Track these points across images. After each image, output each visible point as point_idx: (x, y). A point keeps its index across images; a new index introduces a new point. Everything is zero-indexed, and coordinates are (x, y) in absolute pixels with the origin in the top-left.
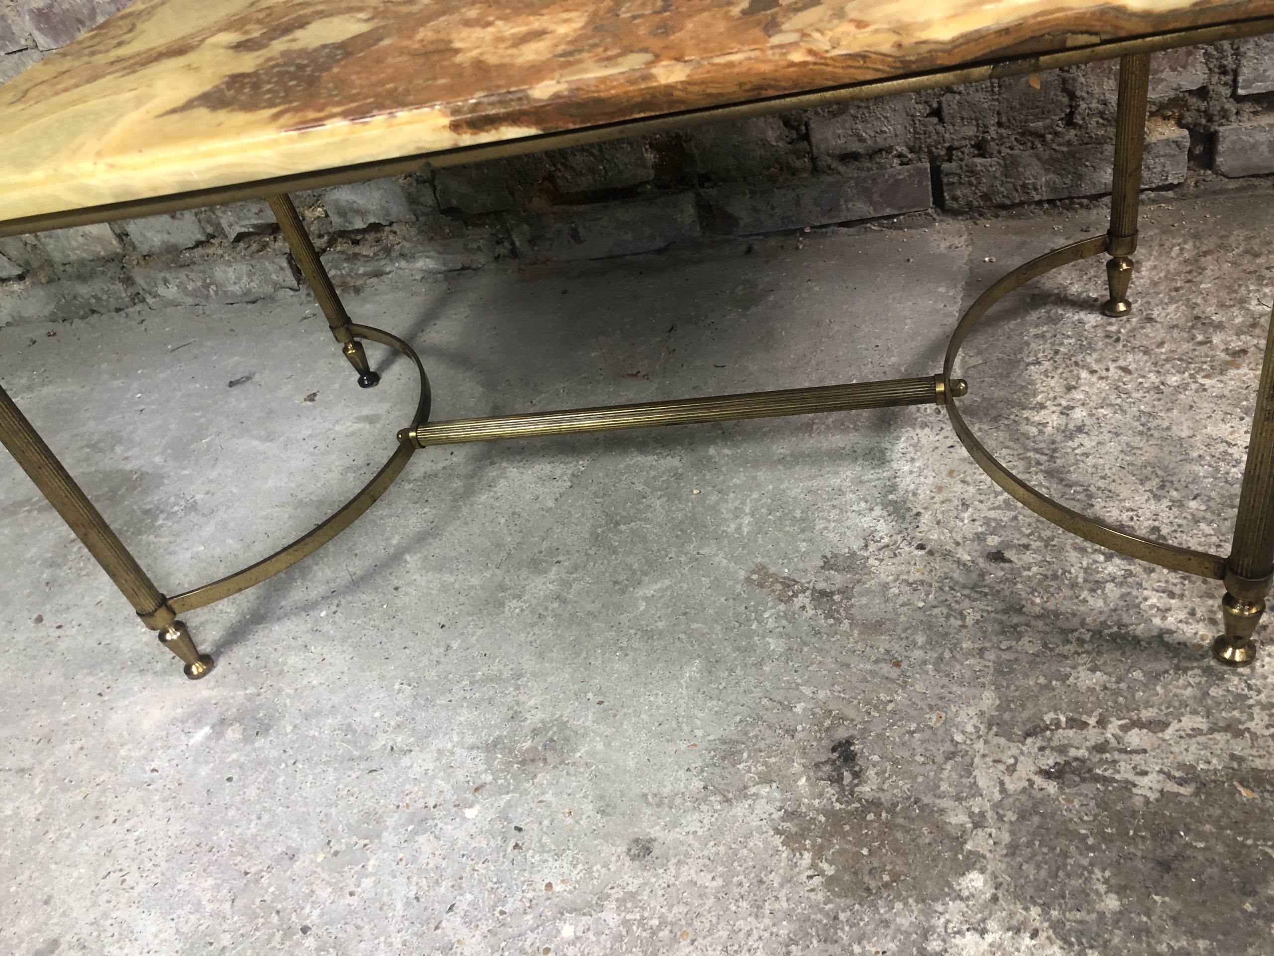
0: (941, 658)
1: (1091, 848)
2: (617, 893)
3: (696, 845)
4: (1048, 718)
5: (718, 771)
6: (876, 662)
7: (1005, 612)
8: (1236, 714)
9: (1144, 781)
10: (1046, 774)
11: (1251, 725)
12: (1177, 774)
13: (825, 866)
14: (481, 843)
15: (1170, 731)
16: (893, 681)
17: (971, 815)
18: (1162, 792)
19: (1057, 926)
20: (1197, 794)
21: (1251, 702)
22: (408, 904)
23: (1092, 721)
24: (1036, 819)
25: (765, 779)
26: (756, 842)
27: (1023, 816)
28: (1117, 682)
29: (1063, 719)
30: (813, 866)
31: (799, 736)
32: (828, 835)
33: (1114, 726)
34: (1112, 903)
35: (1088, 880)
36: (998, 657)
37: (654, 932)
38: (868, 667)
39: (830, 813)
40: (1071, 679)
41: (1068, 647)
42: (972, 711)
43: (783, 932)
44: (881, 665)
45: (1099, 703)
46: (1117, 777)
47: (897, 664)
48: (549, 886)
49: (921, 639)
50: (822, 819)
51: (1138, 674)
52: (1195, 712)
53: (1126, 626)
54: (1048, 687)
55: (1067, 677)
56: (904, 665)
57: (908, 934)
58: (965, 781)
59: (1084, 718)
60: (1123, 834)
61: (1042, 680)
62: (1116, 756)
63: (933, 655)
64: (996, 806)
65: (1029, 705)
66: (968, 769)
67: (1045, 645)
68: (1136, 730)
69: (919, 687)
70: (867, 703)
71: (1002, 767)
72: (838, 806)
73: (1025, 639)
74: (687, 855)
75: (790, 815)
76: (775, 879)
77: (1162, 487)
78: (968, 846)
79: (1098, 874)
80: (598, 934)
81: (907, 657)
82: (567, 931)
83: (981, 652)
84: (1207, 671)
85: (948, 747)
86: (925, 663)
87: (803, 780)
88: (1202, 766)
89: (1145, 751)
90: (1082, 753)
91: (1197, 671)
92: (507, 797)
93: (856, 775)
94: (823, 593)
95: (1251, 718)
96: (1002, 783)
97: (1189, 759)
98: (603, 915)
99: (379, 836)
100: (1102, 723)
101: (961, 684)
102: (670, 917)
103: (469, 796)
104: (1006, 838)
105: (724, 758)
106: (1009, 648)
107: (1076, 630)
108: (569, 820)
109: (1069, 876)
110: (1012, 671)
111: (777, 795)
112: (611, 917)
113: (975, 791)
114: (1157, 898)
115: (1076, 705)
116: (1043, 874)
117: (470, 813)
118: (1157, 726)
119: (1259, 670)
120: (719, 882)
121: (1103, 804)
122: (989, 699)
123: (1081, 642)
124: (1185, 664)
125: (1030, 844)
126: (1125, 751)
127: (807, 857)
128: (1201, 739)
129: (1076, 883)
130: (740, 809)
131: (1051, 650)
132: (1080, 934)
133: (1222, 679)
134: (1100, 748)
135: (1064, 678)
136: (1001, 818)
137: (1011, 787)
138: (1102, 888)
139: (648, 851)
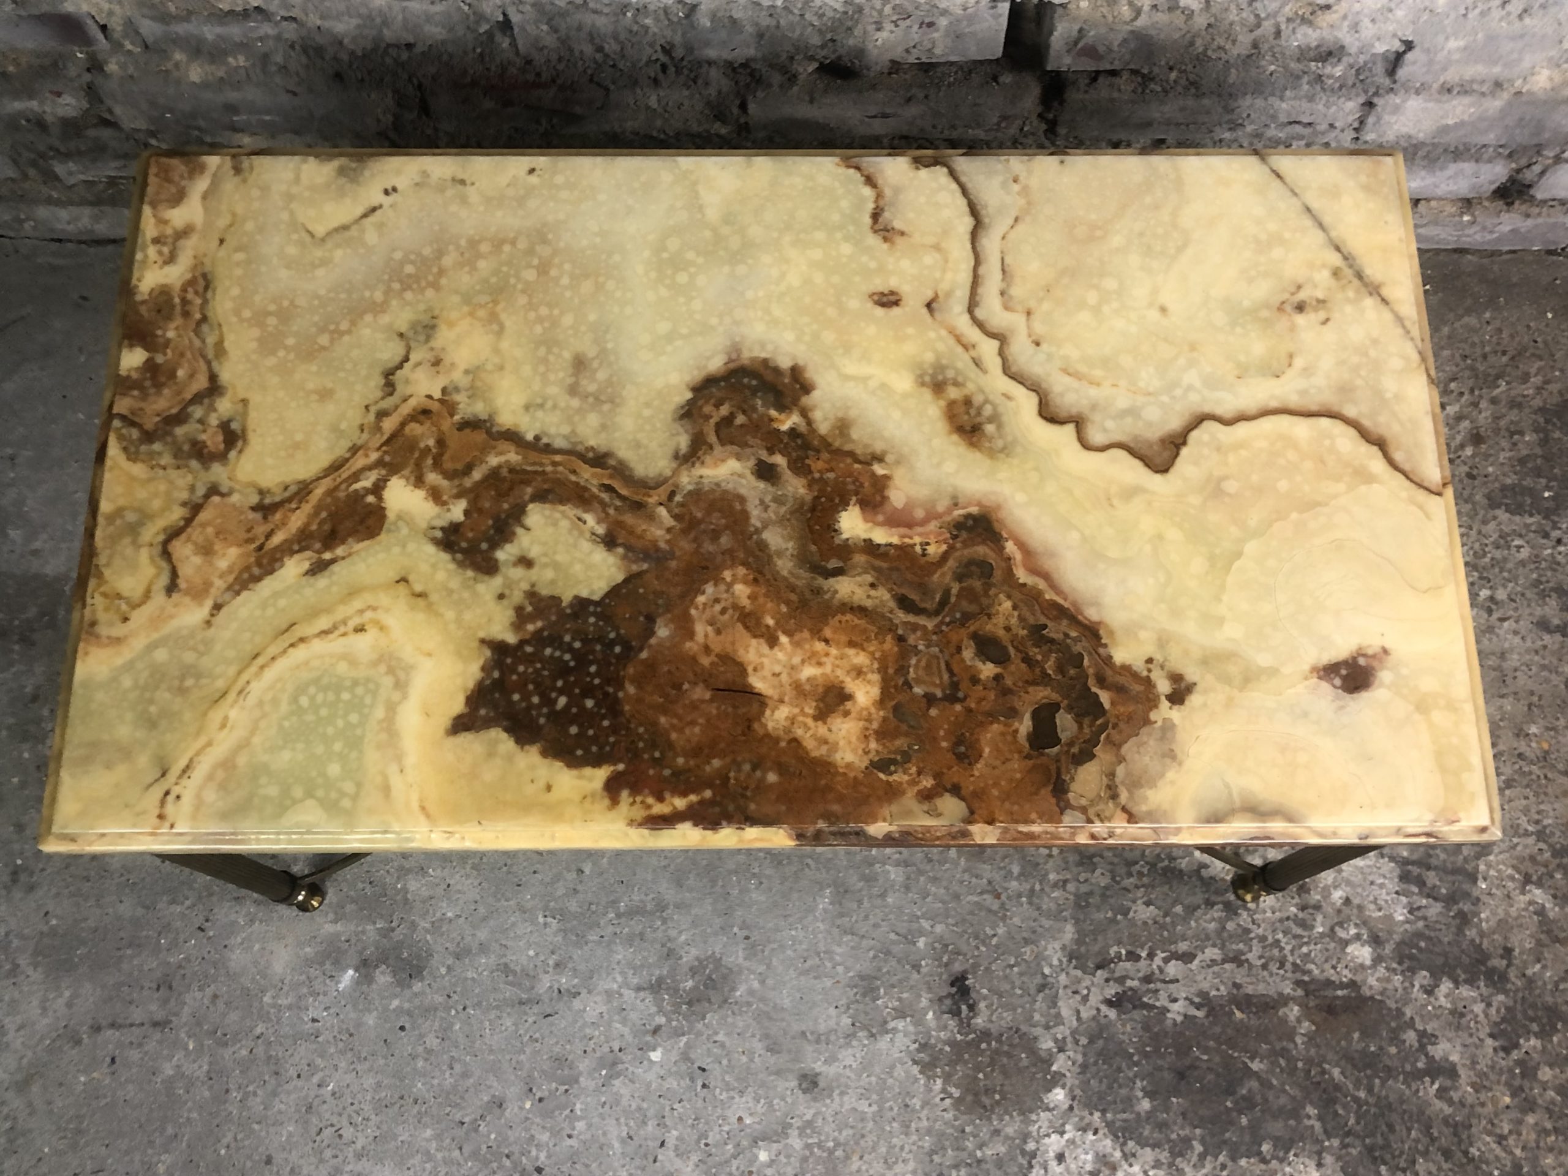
0: (1032, 890)
1: (1136, 1064)
2: (797, 1122)
3: (852, 1075)
4: (1113, 951)
5: (861, 1007)
6: (981, 893)
8: (1241, 946)
9: (1176, 1007)
10: (1109, 1003)
11: (1249, 956)
12: (1197, 1000)
13: (953, 1090)
14: (672, 1083)
15: (1196, 962)
16: (995, 913)
17: (1056, 1041)
18: (1186, 1016)
19: (1109, 1125)
20: (1207, 1016)
21: (1252, 935)
22: (623, 1142)
23: (1144, 954)
25: (901, 1014)
26: (899, 1072)
27: (1091, 1041)
28: (1165, 916)
29: (1124, 952)
30: (944, 1091)
31: (924, 970)
32: (952, 1063)
34: (1146, 1105)
35: (1132, 1089)
36: (1078, 889)
37: (831, 1152)
38: (975, 898)
39: (952, 1043)
40: (1131, 914)
41: (1131, 880)
42: (1057, 945)
43: (927, 1145)
44: (985, 896)
45: (1150, 937)
46: (1158, 1004)
47: (998, 896)
48: (740, 1119)
49: (1016, 869)
50: (948, 1049)
51: (1179, 909)
52: (1214, 946)
53: (1175, 859)
54: (1113, 921)
55: (1129, 909)
56: (1003, 897)
57: (1013, 1139)
58: (1053, 1011)
59: (1138, 951)
60: (1156, 1050)
61: (1110, 914)
62: (1159, 985)
63: (1026, 887)
64: (1074, 1033)
65: (1100, 938)
66: (1054, 1003)
67: (1113, 878)
68: (1173, 962)
69: (1016, 920)
70: (976, 937)
71: (1078, 997)
72: (959, 1037)
73: (1098, 872)
74: (847, 1086)
75: (923, 1047)
76: (916, 1103)
78: (1054, 1068)
79: (1139, 1084)
80: (788, 1157)
81: (1006, 889)
82: (763, 1156)
83: (1065, 882)
84: (1228, 907)
85: (1039, 980)
86: (1020, 896)
87: (930, 1015)
88: (1214, 993)
89: (1177, 981)
90: (1134, 984)
91: (1220, 906)
92: (684, 1039)
93: (972, 1008)
95: (1251, 951)
96: (1078, 1012)
97: (1205, 986)
98: (789, 1141)
99: (577, 1081)
100: (1151, 956)
101: (1048, 918)
102: (842, 1139)
103: (648, 1038)
104: (1080, 1058)
105: (864, 995)
106: (1086, 881)
107: (1137, 863)
108: (744, 1059)
109: (1120, 1087)
110: (1088, 905)
111: (911, 1028)
112: (796, 1142)
113: (1059, 1019)
114: (1174, 1100)
115: (1134, 939)
116: (1104, 1087)
117: (656, 1056)
118: (1187, 958)
119: (1262, 905)
120: (875, 1108)
121: (1146, 1028)
122: (1069, 932)
123: (1140, 874)
124: (1214, 898)
125: (1096, 1063)
126: (1165, 982)
127: (939, 1082)
128: (1216, 969)
129: (1124, 1092)
130: (883, 1043)
131: (1118, 883)
133: (1236, 914)
134: (1148, 979)
135: (1125, 913)
136: (1077, 1042)
137: (1084, 1015)
138: (1140, 1094)
139: (815, 1084)
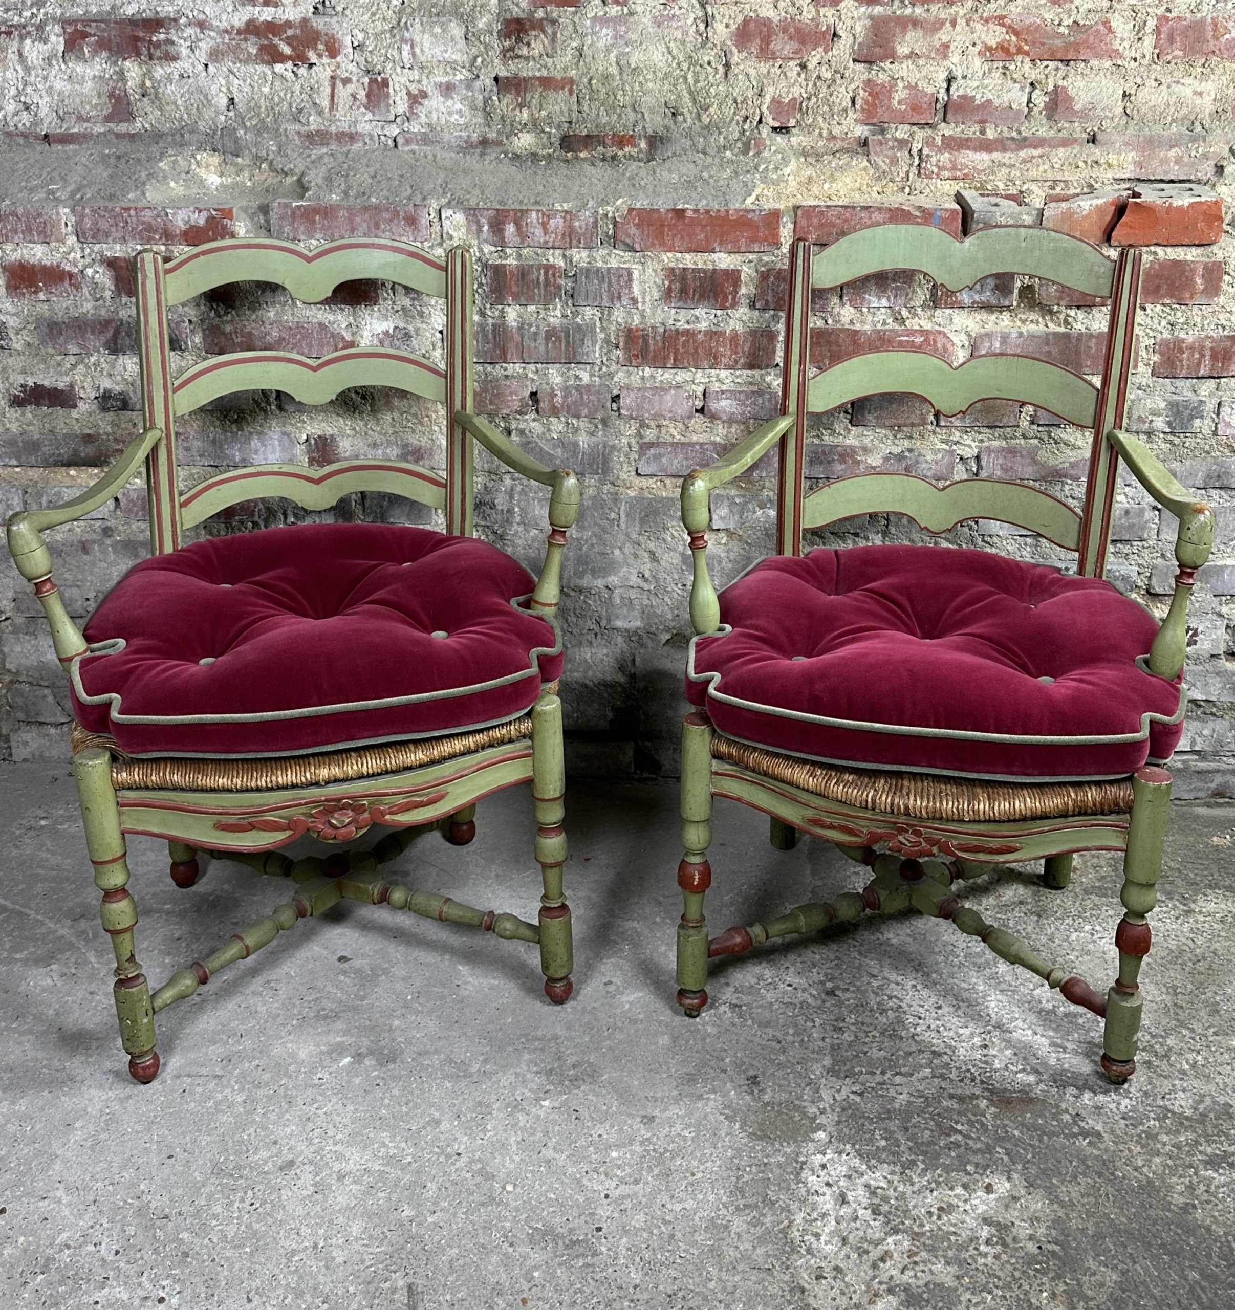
1: (874, 1123)
2: (639, 1139)
3: (679, 1119)
4: (857, 1070)
5: (685, 1087)
6: (768, 1040)
7: (836, 1020)
8: (944, 1071)
9: (901, 1097)
10: (855, 1093)
11: (950, 1076)
12: (916, 1094)
13: (747, 1128)
14: (555, 1116)
15: (914, 1077)
16: (777, 1050)
17: (819, 1109)
18: (908, 1101)
19: (858, 1151)
20: (923, 1102)
23: (878, 1072)
24: (850, 1112)
25: (712, 1092)
26: (711, 1118)
27: (844, 1110)
28: (891, 1056)
29: (864, 1071)
30: (741, 1128)
31: (729, 1073)
32: (747, 1115)
33: (888, 1075)
34: (883, 1143)
35: (872, 1135)
36: (832, 1041)
38: (764, 1043)
39: (747, 1106)
40: (869, 1054)
42: (819, 1065)
43: (729, 1154)
44: (770, 1042)
45: (881, 1064)
46: (888, 1095)
47: (779, 1042)
49: (791, 1031)
50: (744, 1109)
52: (926, 1070)
54: (857, 1056)
55: (867, 1052)
56: (783, 1043)
57: (790, 1155)
58: (816, 1095)
59: (874, 1070)
60: (889, 1117)
61: (854, 1053)
62: (889, 1086)
63: (798, 1039)
64: (831, 1106)
65: (848, 1064)
66: (817, 1090)
68: (898, 1076)
69: (791, 1053)
70: (764, 1059)
71: (834, 1090)
72: (752, 1104)
73: (846, 1034)
74: (674, 1123)
75: (727, 1107)
76: (722, 1133)
77: (919, 965)
78: (818, 1121)
79: (877, 1132)
80: (632, 1155)
81: (784, 1039)
82: (614, 1154)
83: (823, 1039)
85: (807, 1081)
86: (794, 1042)
87: (733, 1093)
88: (927, 1091)
89: (902, 1085)
90: (872, 1085)
92: (565, 1096)
93: (761, 1091)
94: (736, 1006)
95: (951, 1073)
96: (834, 1096)
97: (921, 1088)
98: (633, 1148)
100: (883, 1073)
101: (813, 1053)
102: (669, 1148)
103: (541, 1095)
104: (836, 1118)
105: (688, 1082)
106: (838, 1038)
109: (864, 1133)
110: (839, 1048)
111: (719, 1098)
112: (637, 1148)
113: (821, 1099)
115: (871, 1065)
116: (852, 1132)
118: (908, 1075)
120: (693, 1134)
121: (881, 1106)
122: (827, 1060)
125: (846, 1121)
126: (893, 1085)
127: (738, 1124)
128: (928, 1080)
129: (867, 1135)
130: (700, 1104)
132: (868, 1155)
134: (881, 1083)
135: (865, 1053)
136: (833, 1110)
137: (838, 1098)
138: (879, 1138)
139: (652, 1121)
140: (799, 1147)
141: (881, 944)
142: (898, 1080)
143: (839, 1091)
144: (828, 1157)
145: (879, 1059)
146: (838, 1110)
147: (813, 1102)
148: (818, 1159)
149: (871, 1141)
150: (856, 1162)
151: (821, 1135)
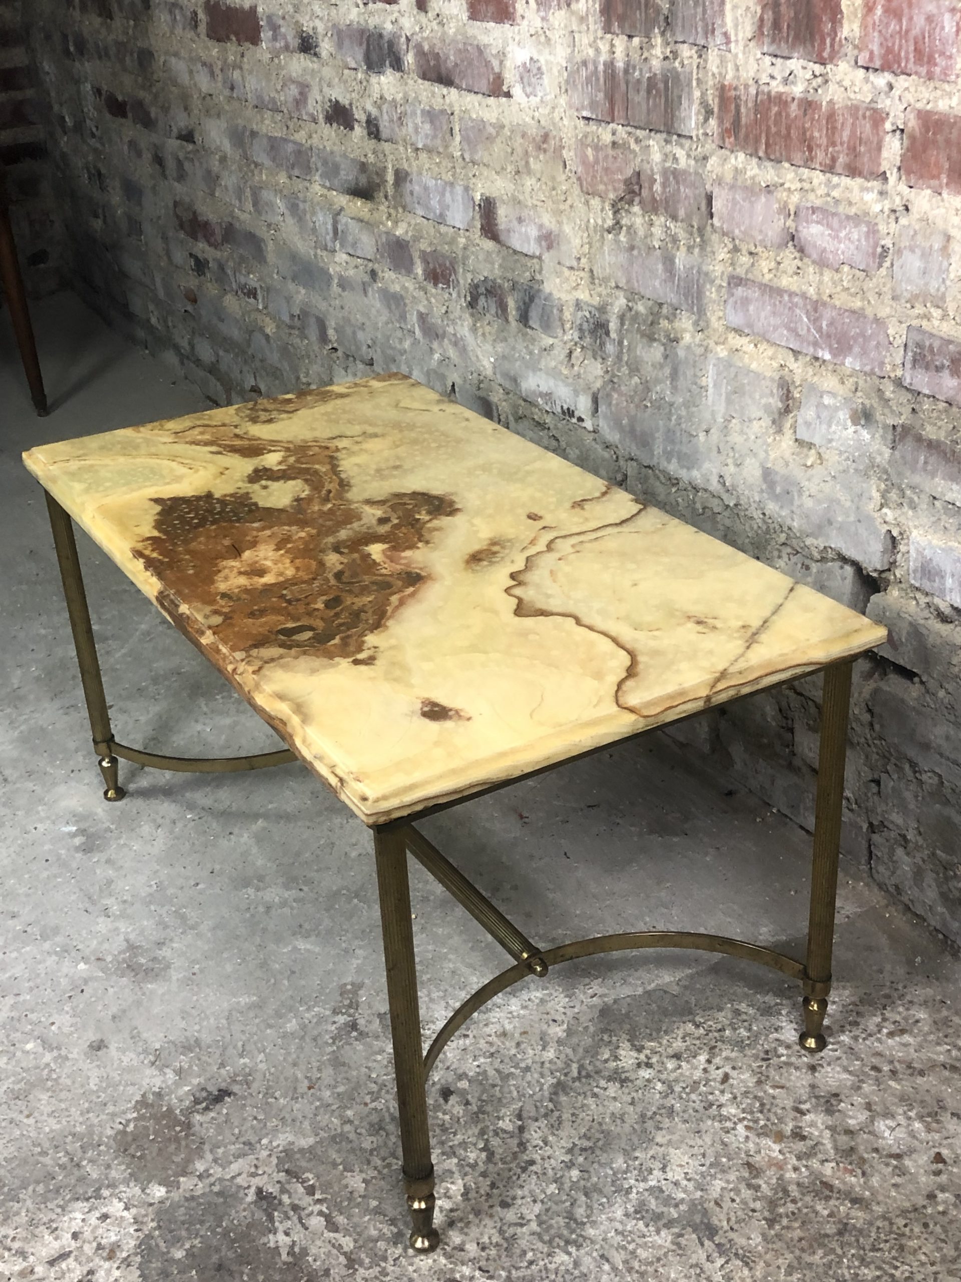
0: (329, 1105)
1: (213, 1232)
5: (173, 1049)
6: (307, 1077)
8: (367, 1261)
9: (281, 1238)
10: (259, 1191)
11: (361, 1271)
12: (297, 1250)
13: (132, 1125)
14: (63, 981)
15: (332, 1235)
16: (295, 1092)
17: (207, 1171)
18: (277, 1247)
19: (149, 1236)
20: (285, 1263)
22: (11, 977)
23: (317, 1197)
24: (221, 1200)
26: (131, 1090)
27: (219, 1194)
28: (361, 1197)
29: (311, 1183)
30: (128, 1121)
31: (223, 1071)
32: (153, 1117)
33: (320, 1208)
34: (179, 1254)
35: (190, 1238)
37: (48, 1079)
38: (300, 1076)
39: (170, 1110)
40: (349, 1174)
42: (291, 1138)
44: (305, 1081)
45: (336, 1194)
47: (311, 1088)
50: (165, 1109)
51: (374, 1203)
54: (335, 1165)
55: (352, 1171)
56: (312, 1091)
59: (318, 1192)
62: (295, 1218)
63: (330, 1101)
65: (314, 1162)
68: (322, 1219)
69: (297, 1106)
70: (268, 1089)
72: (178, 1112)
75: (159, 1095)
78: (182, 1179)
79: (196, 1242)
81: (320, 1090)
82: (29, 1046)
83: (350, 1122)
84: (399, 1235)
85: (253, 1139)
86: (320, 1100)
87: (187, 1088)
89: (307, 1229)
90: (285, 1199)
93: (207, 1109)
94: (354, 1026)
95: (368, 1269)
96: (239, 1174)
97: (313, 1250)
99: (45, 941)
100: (319, 1201)
101: (312, 1124)
103: (93, 958)
104: (198, 1192)
106: (360, 1134)
108: (100, 1007)
110: (339, 1143)
113: (226, 1165)
115: (327, 1185)
118: (332, 1226)
126: (300, 1219)
131: (371, 1155)
132: (148, 1249)
133: (395, 1244)
134: (295, 1208)
135: (348, 1170)
136: (212, 1185)
138: (187, 1246)
139: (99, 1049)
140: (126, 1182)
141: (595, 1095)
142: (317, 1222)
143: (254, 1175)
144: (125, 1213)
145: (346, 1186)
146: (216, 1189)
147: (215, 1161)
148: (116, 1208)
149: (177, 1241)
150: (130, 1244)
151: (158, 1192)
